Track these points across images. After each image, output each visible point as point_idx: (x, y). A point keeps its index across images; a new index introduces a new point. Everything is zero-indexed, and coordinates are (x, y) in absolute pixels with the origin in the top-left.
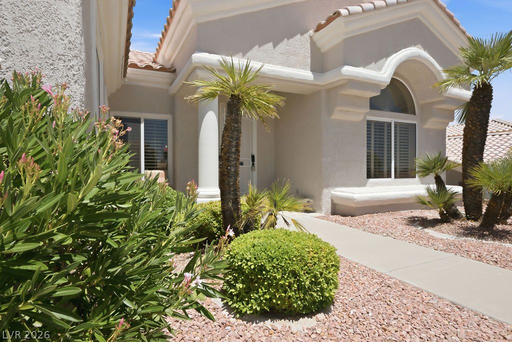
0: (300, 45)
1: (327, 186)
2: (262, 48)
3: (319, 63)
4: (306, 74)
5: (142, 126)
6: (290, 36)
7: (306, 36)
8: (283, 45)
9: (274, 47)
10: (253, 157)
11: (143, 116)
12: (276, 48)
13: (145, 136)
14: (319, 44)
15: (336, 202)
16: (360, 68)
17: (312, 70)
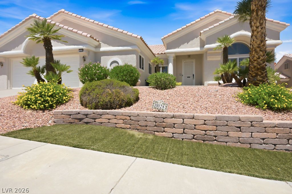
0: (197, 41)
2: (184, 45)
3: (202, 45)
4: (198, 49)
5: (161, 68)
6: (192, 39)
7: (198, 38)
8: (190, 43)
9: (187, 44)
10: (193, 75)
11: (161, 66)
12: (188, 44)
13: (162, 70)
14: (203, 39)
16: (212, 44)
17: (200, 47)
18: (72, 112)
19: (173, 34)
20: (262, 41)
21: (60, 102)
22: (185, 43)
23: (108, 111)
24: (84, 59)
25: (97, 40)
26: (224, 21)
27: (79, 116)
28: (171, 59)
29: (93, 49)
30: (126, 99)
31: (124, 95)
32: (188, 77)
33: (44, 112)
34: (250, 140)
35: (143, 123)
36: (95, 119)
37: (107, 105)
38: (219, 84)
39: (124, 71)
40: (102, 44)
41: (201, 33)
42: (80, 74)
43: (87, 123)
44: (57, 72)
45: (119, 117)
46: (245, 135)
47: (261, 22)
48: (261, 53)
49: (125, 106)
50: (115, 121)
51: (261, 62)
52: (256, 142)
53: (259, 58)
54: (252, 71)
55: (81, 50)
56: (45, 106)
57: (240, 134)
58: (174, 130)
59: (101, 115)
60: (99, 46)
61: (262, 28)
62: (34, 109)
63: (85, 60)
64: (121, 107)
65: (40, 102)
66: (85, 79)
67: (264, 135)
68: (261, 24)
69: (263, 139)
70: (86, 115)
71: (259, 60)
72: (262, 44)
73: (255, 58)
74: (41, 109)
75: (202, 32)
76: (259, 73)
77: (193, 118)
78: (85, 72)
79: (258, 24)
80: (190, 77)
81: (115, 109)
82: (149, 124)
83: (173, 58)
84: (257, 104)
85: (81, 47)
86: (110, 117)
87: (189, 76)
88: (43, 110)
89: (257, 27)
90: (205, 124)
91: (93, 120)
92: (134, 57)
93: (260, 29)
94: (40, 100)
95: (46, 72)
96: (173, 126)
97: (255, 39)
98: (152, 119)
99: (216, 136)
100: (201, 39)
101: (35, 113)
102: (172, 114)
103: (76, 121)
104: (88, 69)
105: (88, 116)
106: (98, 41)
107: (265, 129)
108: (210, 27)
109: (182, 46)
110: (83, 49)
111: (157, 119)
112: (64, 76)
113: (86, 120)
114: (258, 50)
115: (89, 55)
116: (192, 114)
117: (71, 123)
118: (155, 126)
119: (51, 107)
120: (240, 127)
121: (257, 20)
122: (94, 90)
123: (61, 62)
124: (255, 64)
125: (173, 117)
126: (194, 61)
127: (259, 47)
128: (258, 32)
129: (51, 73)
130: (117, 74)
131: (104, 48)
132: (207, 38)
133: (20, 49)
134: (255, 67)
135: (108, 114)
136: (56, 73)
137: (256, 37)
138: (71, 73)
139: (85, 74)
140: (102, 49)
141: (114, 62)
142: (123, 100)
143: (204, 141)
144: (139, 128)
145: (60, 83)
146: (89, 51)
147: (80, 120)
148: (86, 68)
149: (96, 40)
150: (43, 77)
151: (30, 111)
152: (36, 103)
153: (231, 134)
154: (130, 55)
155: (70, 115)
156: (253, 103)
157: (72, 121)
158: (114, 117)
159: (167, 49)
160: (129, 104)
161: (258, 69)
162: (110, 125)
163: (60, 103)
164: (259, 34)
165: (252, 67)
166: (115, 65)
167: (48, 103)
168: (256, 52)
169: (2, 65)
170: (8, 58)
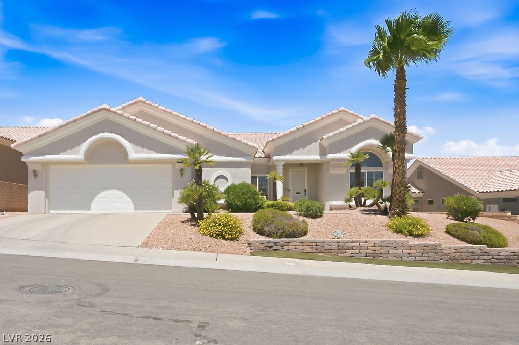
0: (315, 146)
1: (327, 201)
2: (298, 150)
3: (323, 152)
4: (316, 157)
5: (258, 179)
6: (310, 143)
7: (318, 142)
8: (307, 148)
9: (303, 149)
10: (305, 190)
11: (258, 175)
13: (259, 182)
14: (323, 144)
15: (332, 207)
17: (320, 155)
18: (264, 241)
20: (403, 178)
22: (299, 148)
23: (295, 239)
24: (182, 172)
27: (270, 244)
32: (297, 193)
34: (402, 255)
35: (329, 248)
36: (283, 246)
38: (350, 207)
41: (323, 138)
43: (276, 250)
45: (306, 244)
46: (399, 252)
47: (403, 162)
48: (402, 188)
50: (302, 247)
51: (402, 196)
52: (406, 256)
53: (401, 192)
54: (395, 203)
55: (180, 161)
57: (396, 252)
58: (353, 252)
59: (289, 243)
61: (403, 167)
63: (182, 174)
67: (410, 251)
68: (402, 164)
69: (409, 254)
70: (275, 243)
71: (401, 194)
72: (403, 180)
73: (398, 192)
75: (325, 137)
76: (401, 205)
77: (366, 242)
79: (400, 164)
80: (300, 193)
81: (296, 238)
82: (333, 248)
84: (402, 232)
85: (181, 157)
86: (296, 244)
87: (299, 191)
89: (399, 166)
90: (374, 246)
91: (282, 248)
92: (248, 171)
93: (401, 168)
96: (352, 248)
97: (398, 176)
98: (336, 244)
99: (381, 254)
100: (321, 145)
102: (350, 240)
105: (277, 244)
107: (410, 248)
108: (335, 132)
109: (296, 152)
111: (339, 244)
113: (275, 248)
114: (400, 185)
116: (366, 240)
117: (263, 250)
118: (338, 249)
120: (395, 247)
121: (399, 160)
124: (398, 197)
125: (352, 242)
126: (306, 170)
127: (400, 183)
128: (400, 170)
132: (331, 145)
133: (78, 153)
134: (397, 199)
137: (398, 173)
141: (221, 177)
143: (374, 257)
144: (325, 251)
147: (270, 247)
153: (391, 252)
155: (263, 243)
156: (399, 231)
157: (264, 249)
158: (302, 244)
161: (400, 201)
162: (298, 251)
164: (401, 171)
165: (395, 199)
168: (398, 186)
169: (36, 176)
170: (45, 164)
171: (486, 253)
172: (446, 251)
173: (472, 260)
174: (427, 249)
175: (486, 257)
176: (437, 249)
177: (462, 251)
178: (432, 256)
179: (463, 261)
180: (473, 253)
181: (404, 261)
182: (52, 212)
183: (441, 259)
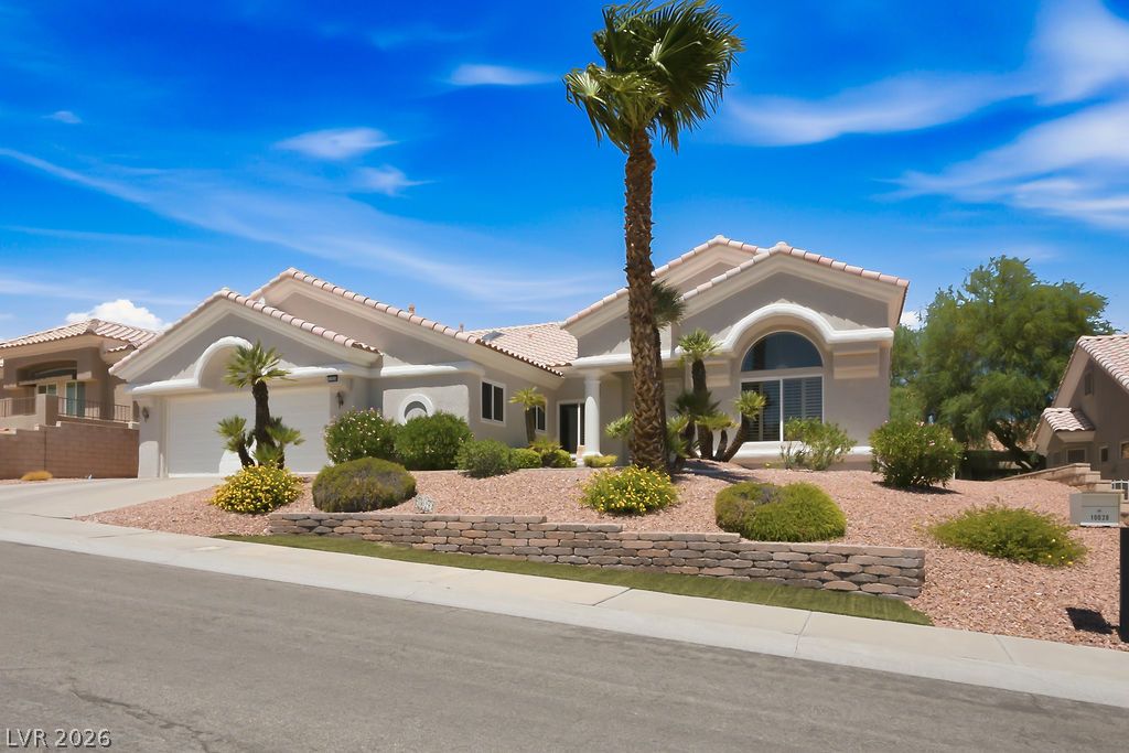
4: (666, 354)
5: (579, 409)
17: (672, 350)
18: (299, 515)
19: (606, 304)
21: (280, 502)
23: (353, 514)
24: (340, 399)
25: (372, 349)
26: (738, 269)
27: (309, 523)
28: (593, 385)
29: (363, 373)
30: (384, 495)
31: (385, 488)
33: (254, 516)
34: (526, 550)
35: (397, 531)
36: (333, 527)
37: (352, 505)
39: (428, 432)
40: (386, 358)
42: (328, 440)
43: (320, 534)
44: (277, 443)
45: (368, 523)
46: (521, 543)
48: (643, 405)
49: (383, 507)
50: (362, 529)
52: (534, 552)
54: (635, 440)
55: (333, 378)
56: (255, 506)
57: (514, 542)
58: (436, 539)
59: (342, 521)
60: (378, 364)
62: (241, 512)
63: (341, 403)
64: (374, 507)
65: (248, 500)
66: (339, 453)
67: (544, 542)
69: (543, 548)
70: (320, 521)
73: (636, 416)
74: (250, 512)
77: (458, 520)
78: (339, 436)
82: (406, 531)
83: (598, 382)
85: (331, 370)
86: (354, 523)
88: (255, 512)
90: (473, 529)
91: (330, 530)
92: (463, 390)
94: (249, 497)
95: (255, 442)
96: (434, 533)
98: (408, 524)
99: (485, 546)
101: (241, 517)
102: (433, 515)
103: (304, 530)
104: (347, 427)
105: (323, 523)
106: (376, 351)
107: (544, 534)
108: (688, 294)
110: (336, 376)
111: (416, 524)
112: (290, 451)
113: (320, 529)
115: (351, 387)
116: (458, 515)
117: (297, 534)
118: (413, 534)
119: (266, 507)
120: (514, 532)
122: (334, 479)
123: (284, 423)
124: (636, 427)
125: (435, 520)
127: (640, 394)
129: (264, 446)
130: (413, 439)
131: (392, 368)
133: (191, 376)
134: (636, 432)
135: (351, 518)
136: (273, 444)
138: (303, 444)
139: (340, 439)
140: (387, 371)
141: (416, 405)
142: (378, 497)
143: (472, 553)
144: (393, 538)
145: (281, 467)
146: (351, 380)
147: (311, 528)
148: (341, 425)
149: (368, 349)
150: (251, 455)
151: (233, 515)
152: (242, 501)
153: (504, 541)
154: (454, 387)
155: (296, 521)
157: (298, 531)
158: (360, 523)
159: (579, 356)
160: (390, 503)
162: (355, 537)
163: (278, 502)
166: (416, 413)
167: (261, 501)
169: (147, 416)
170: (160, 397)
171: (737, 552)
172: (629, 545)
173: (700, 568)
174: (583, 539)
175: (737, 563)
176: (607, 539)
177: (671, 544)
178: (595, 556)
179: (676, 570)
180: (703, 551)
181: (533, 563)
182: (171, 476)
183: (619, 563)
